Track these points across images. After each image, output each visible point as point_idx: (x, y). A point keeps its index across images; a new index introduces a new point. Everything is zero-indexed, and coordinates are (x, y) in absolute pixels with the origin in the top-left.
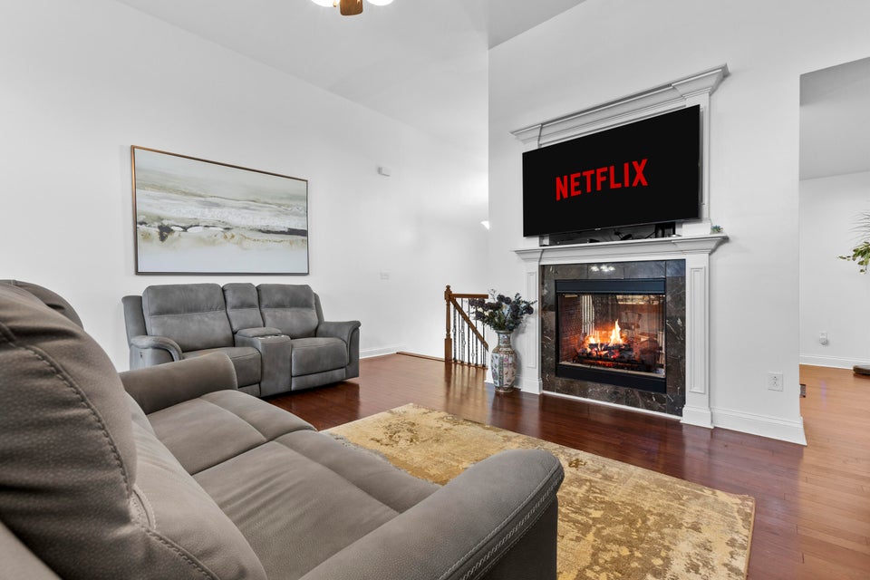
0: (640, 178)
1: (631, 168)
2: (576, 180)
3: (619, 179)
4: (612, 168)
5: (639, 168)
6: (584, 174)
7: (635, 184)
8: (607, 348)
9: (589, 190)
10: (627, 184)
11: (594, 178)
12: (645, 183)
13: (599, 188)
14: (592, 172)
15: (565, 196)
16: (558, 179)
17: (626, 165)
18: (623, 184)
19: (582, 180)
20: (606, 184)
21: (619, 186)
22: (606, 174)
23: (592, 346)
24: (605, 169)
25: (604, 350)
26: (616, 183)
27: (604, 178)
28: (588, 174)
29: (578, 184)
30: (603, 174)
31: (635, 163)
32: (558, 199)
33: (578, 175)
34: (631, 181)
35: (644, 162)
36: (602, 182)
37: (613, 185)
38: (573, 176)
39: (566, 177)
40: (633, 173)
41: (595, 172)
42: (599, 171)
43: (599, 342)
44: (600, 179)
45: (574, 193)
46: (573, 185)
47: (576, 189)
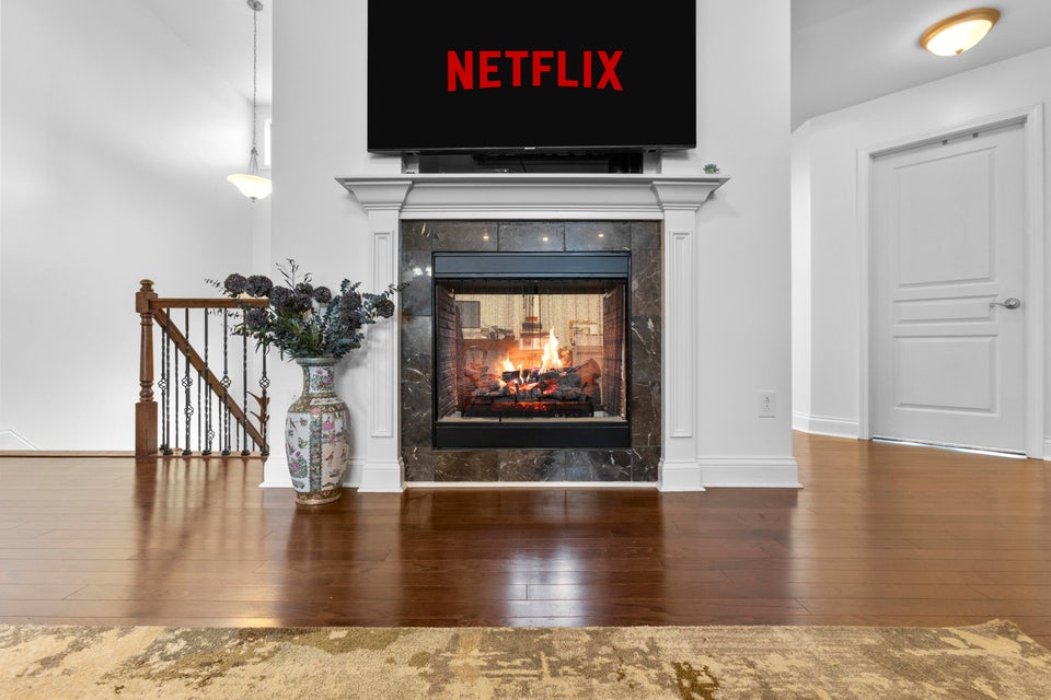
0: (610, 76)
2: (491, 62)
3: (575, 71)
4: (562, 55)
5: (610, 63)
6: (508, 54)
7: (602, 85)
8: (536, 376)
9: (517, 82)
10: (587, 83)
11: (527, 65)
12: (617, 86)
13: (537, 82)
14: (525, 54)
15: (468, 85)
17: (588, 55)
18: (581, 82)
19: (504, 66)
21: (575, 83)
22: (553, 62)
23: (507, 376)
24: (550, 54)
25: (531, 382)
26: (567, 78)
27: (547, 68)
28: (516, 56)
29: (494, 69)
30: (544, 61)
31: (603, 55)
32: (452, 87)
33: (497, 54)
35: (618, 55)
37: (563, 82)
38: (484, 55)
39: (469, 55)
40: (598, 70)
41: (531, 55)
42: (537, 55)
43: (521, 367)
44: (538, 68)
45: (485, 83)
46: (485, 69)
47: (491, 77)
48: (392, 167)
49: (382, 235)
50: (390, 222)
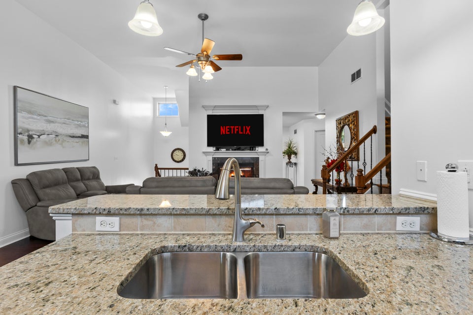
0: (248, 131)
1: (246, 128)
2: (228, 128)
3: (242, 131)
4: (240, 127)
5: (248, 129)
9: (232, 133)
10: (244, 133)
11: (234, 129)
12: (249, 134)
13: (236, 133)
15: (224, 133)
16: (221, 127)
17: (244, 127)
19: (230, 129)
20: (238, 132)
21: (242, 133)
28: (232, 127)
30: (237, 128)
31: (247, 127)
32: (221, 134)
34: (246, 133)
35: (249, 127)
36: (237, 131)
37: (240, 133)
38: (227, 127)
39: (224, 127)
40: (246, 130)
41: (234, 127)
42: (236, 127)
44: (236, 130)
45: (227, 133)
46: (227, 130)
47: (228, 132)
48: (212, 149)
49: (209, 160)
50: (210, 158)
